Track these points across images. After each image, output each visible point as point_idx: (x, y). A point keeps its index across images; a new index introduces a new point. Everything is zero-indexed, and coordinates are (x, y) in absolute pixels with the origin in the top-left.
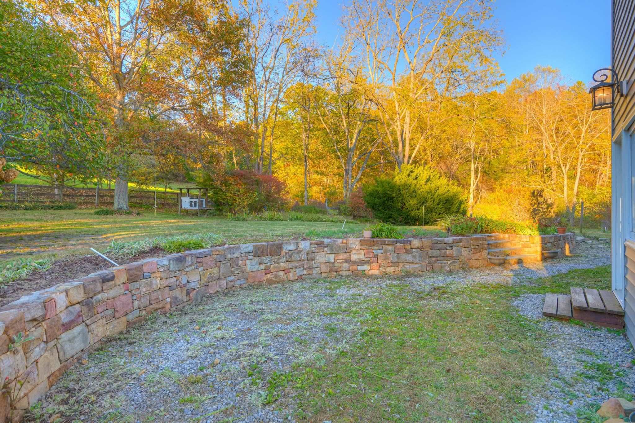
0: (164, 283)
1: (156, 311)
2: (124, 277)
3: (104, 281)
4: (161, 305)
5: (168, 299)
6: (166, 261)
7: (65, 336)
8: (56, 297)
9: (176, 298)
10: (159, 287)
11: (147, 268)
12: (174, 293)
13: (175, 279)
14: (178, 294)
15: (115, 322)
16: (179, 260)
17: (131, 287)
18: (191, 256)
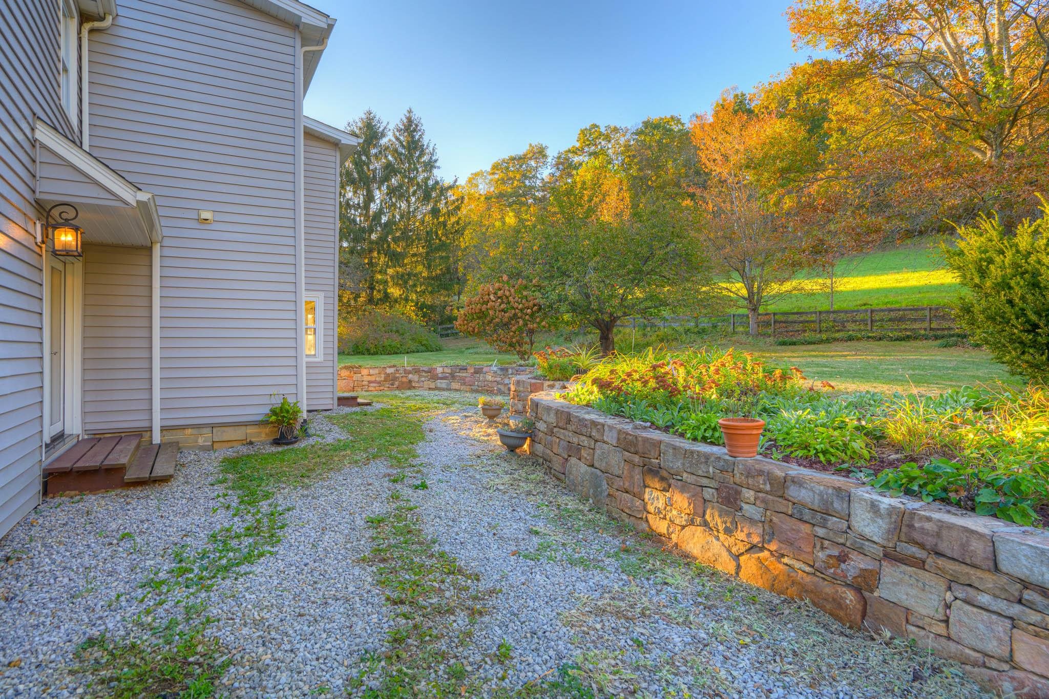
1: (487, 391)
2: (472, 371)
3: (461, 369)
4: (491, 389)
5: (496, 388)
6: (495, 369)
7: (439, 381)
8: (438, 368)
9: (500, 389)
10: (490, 380)
11: (485, 369)
12: (499, 386)
13: (500, 379)
14: (502, 387)
15: (464, 386)
16: (502, 369)
17: (475, 375)
18: (512, 369)
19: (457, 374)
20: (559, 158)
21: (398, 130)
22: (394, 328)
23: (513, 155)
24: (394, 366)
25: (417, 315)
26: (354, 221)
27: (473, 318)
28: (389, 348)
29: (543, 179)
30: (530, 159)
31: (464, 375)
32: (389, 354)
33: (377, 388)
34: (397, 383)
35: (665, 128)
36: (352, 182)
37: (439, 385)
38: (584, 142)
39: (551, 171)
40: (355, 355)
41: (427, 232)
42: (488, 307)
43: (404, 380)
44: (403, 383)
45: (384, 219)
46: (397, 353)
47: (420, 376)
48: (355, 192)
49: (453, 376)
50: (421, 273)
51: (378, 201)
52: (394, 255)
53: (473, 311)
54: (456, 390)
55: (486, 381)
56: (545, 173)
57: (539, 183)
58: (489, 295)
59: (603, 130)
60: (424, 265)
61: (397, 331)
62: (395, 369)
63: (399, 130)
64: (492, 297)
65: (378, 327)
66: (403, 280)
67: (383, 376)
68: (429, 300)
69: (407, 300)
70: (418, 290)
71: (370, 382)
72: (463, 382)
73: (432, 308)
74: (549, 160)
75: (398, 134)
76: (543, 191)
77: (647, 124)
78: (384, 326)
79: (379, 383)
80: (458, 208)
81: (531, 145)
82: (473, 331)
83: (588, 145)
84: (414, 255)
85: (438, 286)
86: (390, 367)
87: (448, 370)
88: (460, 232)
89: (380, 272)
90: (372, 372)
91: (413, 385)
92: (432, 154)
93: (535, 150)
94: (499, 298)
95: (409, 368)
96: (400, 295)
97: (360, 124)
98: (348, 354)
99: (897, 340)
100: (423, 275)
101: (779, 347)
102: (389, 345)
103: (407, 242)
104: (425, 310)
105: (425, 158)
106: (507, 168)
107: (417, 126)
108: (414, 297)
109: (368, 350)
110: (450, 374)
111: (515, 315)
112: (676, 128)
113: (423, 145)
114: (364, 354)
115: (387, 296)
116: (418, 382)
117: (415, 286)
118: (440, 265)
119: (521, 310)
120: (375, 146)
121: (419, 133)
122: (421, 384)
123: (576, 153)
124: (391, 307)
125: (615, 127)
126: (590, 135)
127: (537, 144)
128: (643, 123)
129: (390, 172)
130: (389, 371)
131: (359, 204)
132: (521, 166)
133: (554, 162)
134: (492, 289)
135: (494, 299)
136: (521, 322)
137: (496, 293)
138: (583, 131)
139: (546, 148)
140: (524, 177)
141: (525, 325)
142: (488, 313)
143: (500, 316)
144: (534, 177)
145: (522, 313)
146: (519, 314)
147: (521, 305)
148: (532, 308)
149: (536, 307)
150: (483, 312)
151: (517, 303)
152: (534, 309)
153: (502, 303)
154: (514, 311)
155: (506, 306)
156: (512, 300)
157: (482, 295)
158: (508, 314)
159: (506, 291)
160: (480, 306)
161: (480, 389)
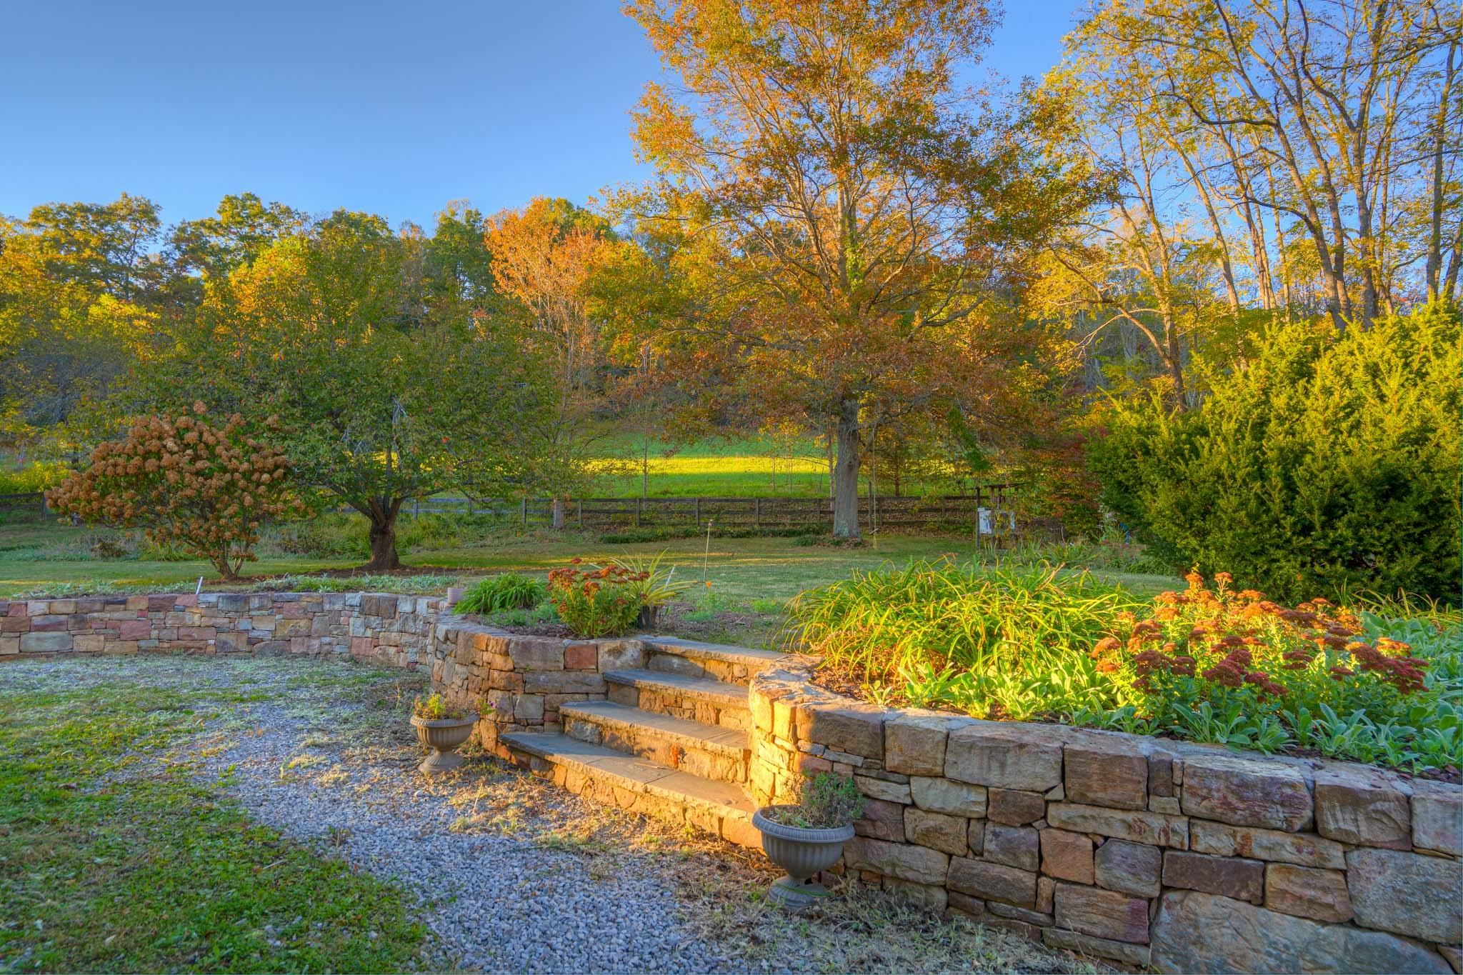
0: (206, 621)
1: (187, 649)
2: (143, 605)
3: (108, 603)
4: (197, 645)
5: (212, 642)
6: (212, 598)
7: (34, 634)
8: (31, 603)
9: (226, 643)
10: (197, 623)
11: (181, 600)
12: (223, 637)
13: (227, 620)
14: (230, 639)
15: (118, 643)
16: (232, 599)
17: (151, 615)
18: (261, 597)
19: (95, 614)
20: (183, 230)
23: (86, 203)
27: (117, 485)
29: (146, 259)
30: (123, 218)
31: (117, 615)
35: (366, 228)
37: (33, 645)
38: (232, 217)
39: (165, 249)
42: (164, 462)
49: (80, 620)
53: (120, 470)
54: (94, 654)
55: (184, 626)
56: (153, 249)
57: (137, 261)
58: (160, 438)
59: (266, 205)
64: (170, 444)
72: (113, 631)
74: (163, 229)
76: (146, 278)
77: (340, 217)
81: (126, 196)
82: (119, 515)
83: (240, 223)
87: (64, 607)
93: (134, 205)
94: (187, 446)
99: (738, 536)
101: (606, 546)
106: (70, 223)
110: (74, 615)
111: (232, 483)
112: (384, 234)
119: (246, 475)
123: (216, 231)
125: (288, 208)
126: (244, 207)
127: (139, 197)
128: (335, 213)
132: (102, 226)
133: (171, 235)
134: (167, 427)
135: (176, 449)
136: (248, 500)
137: (179, 435)
138: (230, 200)
139: (158, 207)
140: (106, 246)
141: (257, 504)
142: (162, 477)
143: (196, 485)
144: (128, 250)
145: (249, 480)
146: (242, 483)
147: (245, 466)
148: (271, 472)
149: (281, 471)
150: (146, 474)
151: (234, 461)
152: (276, 475)
153: (196, 458)
154: (228, 476)
155: (208, 464)
156: (224, 452)
157: (143, 437)
158: (214, 482)
159: (205, 435)
160: (136, 460)
161: (166, 645)
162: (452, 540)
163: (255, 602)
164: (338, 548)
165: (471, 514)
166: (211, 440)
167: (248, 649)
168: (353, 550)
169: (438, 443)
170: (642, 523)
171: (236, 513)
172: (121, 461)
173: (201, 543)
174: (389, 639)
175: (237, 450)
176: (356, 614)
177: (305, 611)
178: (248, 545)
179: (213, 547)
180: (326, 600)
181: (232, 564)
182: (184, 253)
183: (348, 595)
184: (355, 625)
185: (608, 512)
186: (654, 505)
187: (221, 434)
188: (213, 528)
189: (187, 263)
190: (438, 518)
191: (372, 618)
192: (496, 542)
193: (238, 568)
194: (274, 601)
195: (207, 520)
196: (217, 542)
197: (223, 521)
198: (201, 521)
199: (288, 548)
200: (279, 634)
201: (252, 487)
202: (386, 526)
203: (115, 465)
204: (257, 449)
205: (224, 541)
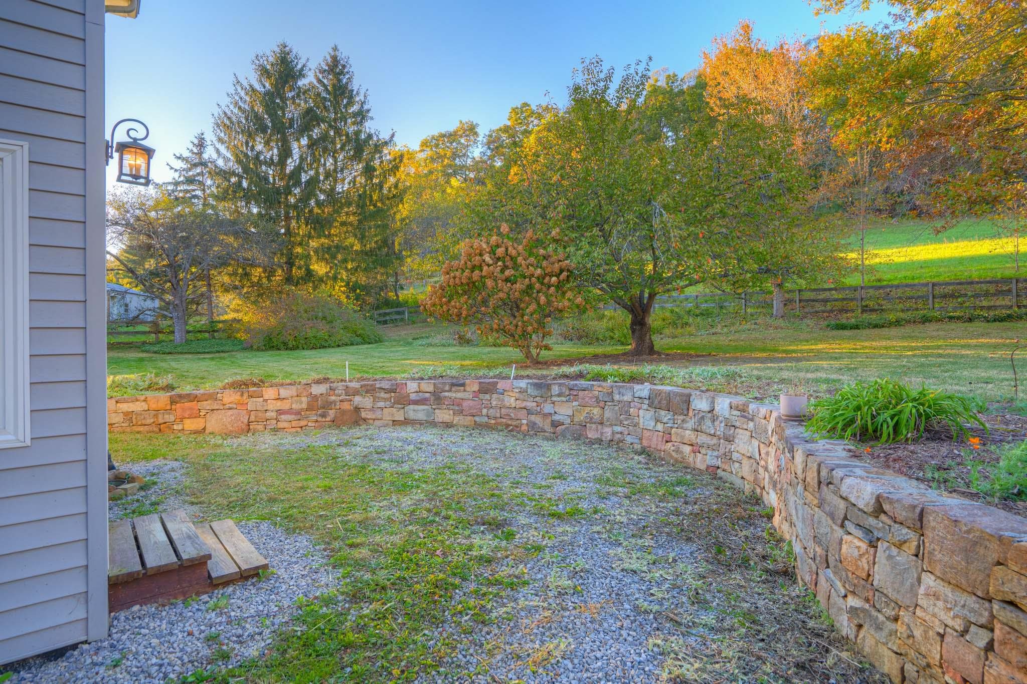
0: (519, 404)
1: (508, 426)
2: (476, 388)
3: (453, 385)
4: (514, 423)
5: (524, 422)
6: (523, 384)
7: (411, 407)
8: (409, 383)
9: (535, 424)
10: (513, 405)
11: (501, 385)
12: (533, 418)
13: (535, 404)
14: (537, 420)
15: (461, 417)
16: (538, 386)
17: (481, 396)
18: (560, 385)
19: (446, 394)
20: (490, 136)
21: (320, 72)
22: (320, 314)
23: (443, 132)
24: (326, 380)
25: (348, 297)
26: (266, 179)
27: (457, 292)
28: (314, 341)
29: (474, 158)
30: (461, 136)
31: (460, 395)
32: (313, 348)
33: (294, 424)
34: (332, 413)
36: (263, 129)
37: (412, 415)
38: (516, 121)
39: (482, 150)
40: (266, 350)
41: (360, 196)
42: (484, 273)
43: (346, 406)
44: (343, 412)
45: (304, 178)
46: (324, 347)
47: (375, 399)
48: (267, 143)
49: (437, 398)
50: (352, 246)
51: (296, 156)
52: (318, 222)
53: (458, 281)
54: (446, 425)
55: (504, 407)
56: (476, 152)
57: (469, 161)
58: (481, 255)
59: (534, 107)
60: (356, 236)
61: (324, 318)
62: (328, 386)
63: (322, 71)
64: (487, 258)
65: (299, 312)
66: (328, 253)
67: (304, 399)
68: (363, 279)
69: (335, 278)
70: (349, 267)
71: (280, 412)
72: (458, 408)
73: (364, 288)
74: (480, 138)
75: (321, 76)
76: (475, 170)
78: (306, 312)
79: (298, 413)
80: (396, 168)
81: (461, 122)
82: (459, 315)
83: (520, 124)
84: (343, 224)
85: (373, 262)
86: (318, 382)
87: (428, 387)
88: (398, 197)
89: (300, 244)
90: (284, 393)
91: (363, 415)
92: (363, 103)
93: (465, 126)
94: (499, 259)
95: (355, 385)
96: (327, 273)
97: (271, 59)
98: (258, 349)
100: (355, 248)
102: (315, 337)
103: (334, 206)
104: (358, 291)
105: (355, 108)
106: (437, 146)
107: (344, 66)
108: (344, 275)
109: (285, 344)
110: (433, 393)
111: (530, 287)
113: (353, 91)
114: (279, 349)
115: (309, 274)
116: (373, 409)
117: (345, 261)
118: (376, 235)
119: (540, 279)
120: (292, 89)
121: (347, 76)
122: (378, 414)
123: (508, 132)
124: (315, 288)
125: (547, 106)
126: (522, 112)
127: (467, 121)
129: (311, 120)
130: (317, 390)
131: (271, 159)
132: (451, 143)
133: (485, 140)
134: (484, 246)
135: (491, 262)
136: (543, 299)
137: (492, 252)
138: (514, 110)
139: (477, 125)
140: (455, 155)
141: (549, 303)
142: (484, 285)
143: (506, 289)
144: (464, 155)
145: (542, 284)
146: (537, 285)
147: (539, 271)
148: (558, 276)
149: (565, 274)
150: (474, 283)
151: (531, 268)
152: (562, 277)
153: (505, 268)
154: (527, 280)
155: (513, 272)
156: (523, 262)
157: (470, 255)
158: (518, 286)
159: (510, 249)
160: (467, 273)
161: (493, 422)
162: (688, 329)
163: (555, 390)
164: (601, 337)
165: (697, 307)
166: (514, 253)
167: (552, 430)
168: (612, 338)
169: (696, 237)
170: (865, 309)
171: (535, 311)
172: (458, 274)
173: (512, 336)
174: (683, 437)
175: (532, 259)
176: (645, 407)
177: (598, 401)
178: (543, 337)
179: (520, 338)
180: (616, 391)
181: (534, 352)
182: (492, 150)
183: (637, 387)
184: (645, 417)
185: (825, 301)
186: (871, 291)
187: (520, 247)
188: (520, 323)
189: (495, 156)
190: (672, 311)
191: (663, 413)
192: (725, 330)
193: (538, 355)
194: (571, 389)
195: (515, 317)
196: (523, 335)
197: (526, 318)
198: (511, 319)
199: (567, 337)
200: (576, 419)
201: (544, 289)
202: (643, 319)
203: (454, 278)
204: (546, 258)
205: (528, 334)
